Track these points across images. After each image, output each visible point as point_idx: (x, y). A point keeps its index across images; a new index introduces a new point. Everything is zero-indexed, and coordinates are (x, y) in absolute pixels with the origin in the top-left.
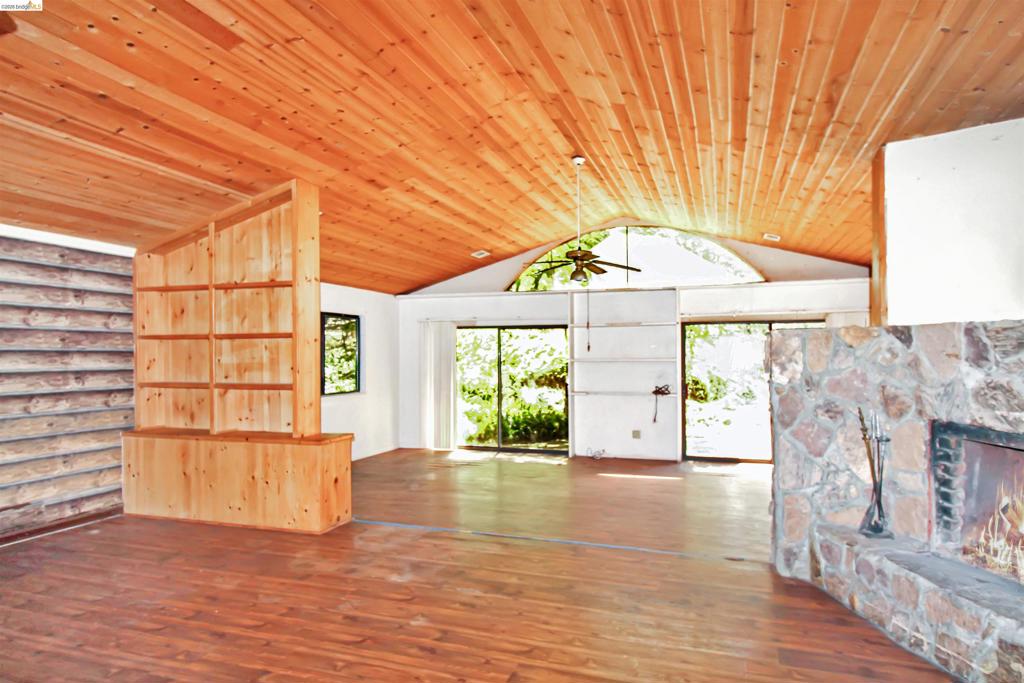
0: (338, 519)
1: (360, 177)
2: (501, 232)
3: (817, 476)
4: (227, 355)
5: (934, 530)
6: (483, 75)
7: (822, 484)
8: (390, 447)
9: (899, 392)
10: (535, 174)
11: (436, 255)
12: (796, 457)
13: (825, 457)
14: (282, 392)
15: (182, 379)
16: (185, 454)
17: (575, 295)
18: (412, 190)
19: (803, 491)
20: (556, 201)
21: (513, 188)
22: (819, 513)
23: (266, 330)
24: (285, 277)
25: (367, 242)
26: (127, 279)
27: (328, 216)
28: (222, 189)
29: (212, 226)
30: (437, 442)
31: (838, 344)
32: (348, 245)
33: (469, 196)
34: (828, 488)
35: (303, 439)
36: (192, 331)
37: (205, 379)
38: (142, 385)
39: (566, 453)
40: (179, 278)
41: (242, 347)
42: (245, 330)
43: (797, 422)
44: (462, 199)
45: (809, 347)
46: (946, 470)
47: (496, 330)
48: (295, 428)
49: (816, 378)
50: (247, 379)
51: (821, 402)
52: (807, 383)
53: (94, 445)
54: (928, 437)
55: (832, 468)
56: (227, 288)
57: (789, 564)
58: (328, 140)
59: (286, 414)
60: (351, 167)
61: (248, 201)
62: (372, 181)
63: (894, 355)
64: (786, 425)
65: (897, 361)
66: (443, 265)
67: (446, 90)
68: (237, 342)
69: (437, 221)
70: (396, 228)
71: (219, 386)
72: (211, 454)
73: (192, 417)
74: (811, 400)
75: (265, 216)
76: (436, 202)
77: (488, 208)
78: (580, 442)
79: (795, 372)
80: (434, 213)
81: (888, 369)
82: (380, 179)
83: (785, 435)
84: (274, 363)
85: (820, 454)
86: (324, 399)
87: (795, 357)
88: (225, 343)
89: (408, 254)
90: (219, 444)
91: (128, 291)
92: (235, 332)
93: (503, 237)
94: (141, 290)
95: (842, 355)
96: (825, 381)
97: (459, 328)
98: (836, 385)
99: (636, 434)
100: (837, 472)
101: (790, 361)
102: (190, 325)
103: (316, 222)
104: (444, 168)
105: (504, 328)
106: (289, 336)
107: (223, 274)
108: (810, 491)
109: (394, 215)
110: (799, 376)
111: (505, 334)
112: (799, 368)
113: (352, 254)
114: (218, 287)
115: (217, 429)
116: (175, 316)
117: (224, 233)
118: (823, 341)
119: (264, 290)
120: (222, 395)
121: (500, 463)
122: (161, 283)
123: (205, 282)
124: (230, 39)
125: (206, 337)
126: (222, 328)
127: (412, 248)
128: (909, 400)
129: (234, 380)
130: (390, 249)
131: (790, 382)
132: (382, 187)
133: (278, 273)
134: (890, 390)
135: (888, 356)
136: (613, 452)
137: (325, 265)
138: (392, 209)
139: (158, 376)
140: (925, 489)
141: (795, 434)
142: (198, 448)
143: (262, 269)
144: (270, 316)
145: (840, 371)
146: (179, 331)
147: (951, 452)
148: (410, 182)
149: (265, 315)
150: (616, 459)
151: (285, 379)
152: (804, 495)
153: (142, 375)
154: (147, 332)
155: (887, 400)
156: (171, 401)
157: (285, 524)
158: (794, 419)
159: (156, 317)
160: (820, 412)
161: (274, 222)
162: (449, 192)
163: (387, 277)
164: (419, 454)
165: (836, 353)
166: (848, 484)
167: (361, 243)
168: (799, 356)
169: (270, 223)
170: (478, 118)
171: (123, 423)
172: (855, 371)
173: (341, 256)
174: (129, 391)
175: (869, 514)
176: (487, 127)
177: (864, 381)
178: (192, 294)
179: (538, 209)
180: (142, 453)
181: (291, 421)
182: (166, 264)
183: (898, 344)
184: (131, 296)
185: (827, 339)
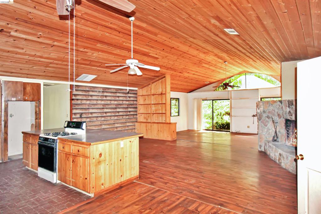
0: (174, 139)
1: (178, 72)
2: (211, 78)
3: (266, 130)
4: (154, 108)
5: (286, 140)
6: (200, 54)
7: (267, 132)
8: (186, 129)
9: (280, 113)
10: (216, 66)
11: (196, 84)
12: (262, 126)
13: (267, 126)
14: (164, 114)
15: (145, 112)
16: (146, 126)
17: (232, 92)
18: (189, 73)
19: (263, 133)
20: (224, 70)
21: (211, 69)
22: (266, 138)
23: (160, 103)
24: (164, 93)
25: (180, 83)
26: (136, 94)
27: (172, 79)
28: (153, 77)
29: (151, 83)
30: (197, 129)
31: (270, 104)
32: (176, 84)
33: (201, 72)
34: (268, 133)
35: (167, 123)
36: (147, 103)
37: (150, 112)
38: (139, 114)
39: (230, 131)
40: (145, 93)
41: (156, 106)
42: (157, 103)
43: (262, 120)
44: (200, 73)
45: (264, 105)
46: (288, 129)
47: (212, 101)
48: (166, 121)
49: (265, 111)
50: (157, 112)
51: (266, 115)
52: (264, 112)
53: (132, 124)
54: (285, 122)
55: (269, 129)
56: (153, 95)
57: (260, 148)
58: (172, 68)
59: (164, 119)
60: (176, 71)
61: (158, 79)
62: (180, 72)
63: (280, 106)
64: (260, 120)
65: (280, 107)
66: (199, 86)
67: (193, 57)
68: (155, 105)
69: (195, 77)
70: (186, 80)
71: (152, 113)
72: (151, 126)
73: (147, 120)
74: (264, 115)
75: (160, 81)
76: (194, 74)
77: (207, 73)
78: (233, 129)
79: (261, 110)
80: (194, 76)
81: (278, 109)
82: (182, 72)
83: (260, 122)
84: (162, 109)
85: (266, 126)
86: (171, 117)
87: (261, 107)
88: (153, 105)
89: (189, 84)
90: (152, 124)
91: (136, 96)
92: (155, 103)
93: (212, 79)
94: (138, 96)
95: (270, 106)
96: (267, 111)
97: (203, 100)
98: (269, 112)
99: (248, 127)
100: (270, 129)
101: (260, 107)
102: (147, 102)
103: (170, 80)
104: (195, 68)
105: (214, 100)
106: (165, 104)
107: (153, 92)
108: (265, 133)
109: (185, 77)
110: (262, 110)
111: (214, 101)
112: (262, 109)
113: (177, 85)
114: (152, 95)
115: (152, 122)
116: (144, 100)
117: (153, 84)
118: (267, 103)
119: (160, 95)
120: (153, 115)
121: (213, 133)
122: (142, 95)
123: (150, 94)
124: (157, 58)
125: (150, 104)
126: (153, 103)
127: (190, 83)
128: (282, 115)
129: (154, 112)
130: (185, 84)
131: (260, 111)
132: (182, 73)
133: (163, 92)
134: (279, 113)
135: (279, 106)
136: (242, 131)
137: (171, 88)
138: (184, 77)
139: (141, 112)
140: (284, 132)
141: (261, 122)
142: (149, 125)
143: (160, 91)
144: (161, 100)
145: (270, 109)
146: (145, 104)
147: (289, 125)
148: (188, 72)
149: (160, 100)
150: (243, 133)
151: (164, 112)
152: (263, 134)
153: (139, 112)
154: (139, 104)
155: (279, 115)
156: (143, 116)
157: (164, 139)
158: (261, 119)
159: (141, 101)
160: (266, 118)
161: (162, 82)
162: (197, 72)
163: (185, 89)
164: (193, 131)
165: (269, 106)
166: (272, 132)
167: (179, 83)
168: (262, 106)
169: (161, 82)
170: (200, 60)
171: (136, 121)
172: (273, 109)
173: (174, 86)
174: (137, 115)
175: (274, 137)
176: (202, 61)
177: (275, 111)
178: (147, 96)
179: (219, 72)
180: (139, 126)
181: (165, 120)
182: (142, 90)
183: (280, 104)
184: (137, 97)
185: (268, 103)
